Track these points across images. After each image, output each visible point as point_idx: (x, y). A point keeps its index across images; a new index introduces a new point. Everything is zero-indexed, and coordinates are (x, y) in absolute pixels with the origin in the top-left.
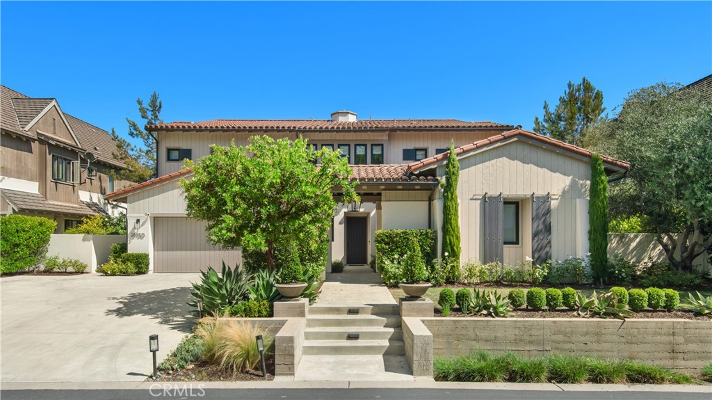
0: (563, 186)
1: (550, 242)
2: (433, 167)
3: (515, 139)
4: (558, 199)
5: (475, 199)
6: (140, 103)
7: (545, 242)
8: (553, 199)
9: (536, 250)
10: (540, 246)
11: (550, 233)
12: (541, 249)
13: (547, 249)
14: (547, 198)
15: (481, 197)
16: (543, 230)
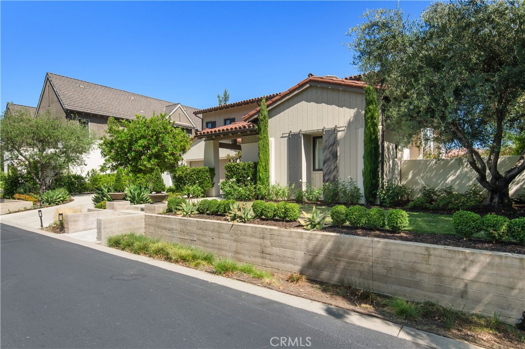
0: (349, 118)
1: (336, 167)
2: (256, 116)
3: (308, 85)
4: (344, 130)
5: (284, 137)
6: (219, 97)
7: (333, 167)
8: (339, 131)
9: (326, 173)
10: (329, 171)
11: (337, 160)
12: (330, 172)
13: (335, 173)
14: (334, 131)
15: (287, 135)
16: (331, 157)
